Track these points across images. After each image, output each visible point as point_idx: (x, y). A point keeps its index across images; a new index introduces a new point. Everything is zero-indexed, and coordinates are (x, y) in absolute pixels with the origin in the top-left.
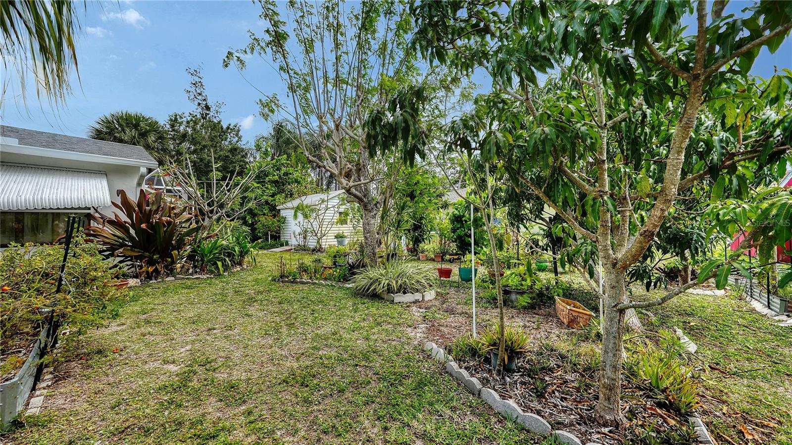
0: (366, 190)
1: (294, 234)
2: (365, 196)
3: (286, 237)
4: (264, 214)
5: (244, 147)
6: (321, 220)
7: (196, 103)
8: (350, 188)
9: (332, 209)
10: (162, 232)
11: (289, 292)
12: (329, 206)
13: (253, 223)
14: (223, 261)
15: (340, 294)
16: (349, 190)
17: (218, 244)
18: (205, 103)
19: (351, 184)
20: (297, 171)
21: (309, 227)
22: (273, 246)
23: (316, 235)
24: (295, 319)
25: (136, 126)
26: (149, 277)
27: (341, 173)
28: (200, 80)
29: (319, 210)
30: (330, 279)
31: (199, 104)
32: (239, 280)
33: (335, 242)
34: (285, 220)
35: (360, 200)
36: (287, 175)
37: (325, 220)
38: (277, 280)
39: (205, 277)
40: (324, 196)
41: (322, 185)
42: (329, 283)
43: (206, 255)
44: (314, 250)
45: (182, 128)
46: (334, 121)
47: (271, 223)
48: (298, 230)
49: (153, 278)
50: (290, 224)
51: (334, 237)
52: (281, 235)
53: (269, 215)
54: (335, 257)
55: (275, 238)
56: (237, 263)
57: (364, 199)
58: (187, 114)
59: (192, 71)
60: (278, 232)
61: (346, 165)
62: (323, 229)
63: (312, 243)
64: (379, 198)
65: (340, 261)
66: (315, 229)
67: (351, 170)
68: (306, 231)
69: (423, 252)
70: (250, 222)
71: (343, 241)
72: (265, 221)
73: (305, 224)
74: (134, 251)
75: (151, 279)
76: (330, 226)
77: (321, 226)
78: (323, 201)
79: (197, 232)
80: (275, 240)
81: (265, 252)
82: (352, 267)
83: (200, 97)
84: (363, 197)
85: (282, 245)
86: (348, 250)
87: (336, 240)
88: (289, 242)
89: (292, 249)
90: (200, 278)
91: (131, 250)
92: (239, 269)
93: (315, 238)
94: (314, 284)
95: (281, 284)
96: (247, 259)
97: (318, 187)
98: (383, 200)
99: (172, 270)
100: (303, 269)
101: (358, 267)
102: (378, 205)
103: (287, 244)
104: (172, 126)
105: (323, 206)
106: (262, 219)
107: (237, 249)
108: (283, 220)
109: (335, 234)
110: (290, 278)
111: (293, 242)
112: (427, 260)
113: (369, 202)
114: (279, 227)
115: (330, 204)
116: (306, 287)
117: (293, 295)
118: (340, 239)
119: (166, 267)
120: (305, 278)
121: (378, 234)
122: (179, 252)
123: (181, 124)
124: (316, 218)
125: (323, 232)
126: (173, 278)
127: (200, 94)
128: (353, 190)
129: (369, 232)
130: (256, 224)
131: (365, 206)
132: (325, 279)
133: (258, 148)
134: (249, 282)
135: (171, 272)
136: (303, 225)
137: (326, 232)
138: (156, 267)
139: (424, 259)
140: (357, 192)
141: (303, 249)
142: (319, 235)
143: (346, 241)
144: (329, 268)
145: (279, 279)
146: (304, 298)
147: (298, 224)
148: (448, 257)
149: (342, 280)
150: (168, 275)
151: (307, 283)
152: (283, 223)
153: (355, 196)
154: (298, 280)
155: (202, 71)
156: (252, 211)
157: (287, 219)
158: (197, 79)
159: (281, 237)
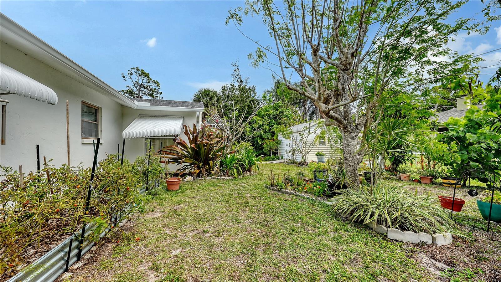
0: (346, 112)
1: (286, 151)
2: (344, 119)
3: (281, 153)
4: (268, 139)
5: (258, 99)
6: (304, 142)
7: (236, 80)
8: (329, 110)
9: (313, 134)
10: (203, 149)
11: (275, 201)
12: (311, 132)
13: (261, 144)
14: (237, 169)
15: (320, 211)
16: (329, 112)
17: (235, 157)
18: (240, 79)
19: (330, 106)
20: (288, 109)
21: (296, 147)
22: (273, 159)
23: (301, 153)
24: (274, 236)
25: (208, 95)
26: (199, 175)
27: (319, 98)
28: (237, 67)
29: (303, 135)
30: (311, 193)
31: (238, 81)
32: (245, 183)
33: (316, 159)
34: (281, 142)
35: (339, 122)
36: (282, 113)
37: (308, 142)
38: (268, 188)
39: (228, 179)
40: (307, 125)
41: (306, 118)
42: (309, 196)
43: (229, 165)
44: (300, 164)
45: (227, 93)
46: (312, 47)
47: (272, 144)
48: (289, 149)
49: (200, 177)
50: (284, 145)
51: (315, 155)
52: (279, 152)
53: (271, 139)
54: (315, 171)
55: (275, 154)
56: (248, 170)
57: (344, 122)
58: (229, 85)
59: (234, 64)
60: (277, 150)
61: (324, 91)
62: (306, 148)
63: (298, 159)
64: (361, 120)
65: (320, 176)
66: (300, 149)
67: (329, 96)
68: (294, 150)
69: (404, 172)
70: (260, 144)
71: (322, 158)
72: (268, 143)
73: (293, 145)
74: (190, 160)
75: (199, 177)
76: (312, 146)
77: (305, 146)
78: (306, 128)
79: (224, 149)
80: (275, 155)
81: (268, 162)
82: (331, 186)
83: (238, 77)
84: (342, 120)
85: (279, 159)
86: (327, 167)
87: (316, 157)
88: (284, 157)
89: (285, 162)
90: (224, 179)
91: (189, 160)
92: (248, 174)
93: (301, 155)
94: (297, 195)
95: (271, 192)
96: (253, 168)
97: (303, 120)
98: (364, 122)
99: (210, 173)
100: (289, 180)
101: (338, 187)
102: (359, 126)
103: (282, 158)
104: (223, 92)
105: (307, 132)
106: (267, 141)
107: (247, 161)
108: (279, 142)
109: (316, 153)
110: (278, 187)
111: (286, 157)
112: (410, 180)
113: (350, 124)
114: (277, 147)
115: (312, 130)
116: (289, 198)
117: (277, 205)
118: (320, 157)
119: (207, 171)
120: (290, 189)
121: (359, 155)
122: (213, 162)
123: (226, 91)
124: (301, 141)
125: (307, 151)
126: (210, 178)
127: (238, 75)
128: (332, 113)
129: (349, 153)
130: (263, 145)
131: (345, 129)
132: (306, 192)
133: (264, 97)
134: (251, 186)
135: (209, 174)
136: (292, 146)
137: (309, 151)
138: (201, 170)
139: (407, 179)
140: (336, 115)
141: (292, 162)
142: (303, 153)
143: (325, 159)
144: (311, 182)
145: (270, 187)
146: (285, 210)
147: (289, 145)
148: (439, 180)
149: (322, 195)
150: (208, 176)
151: (291, 194)
152: (280, 144)
153: (335, 119)
154: (284, 190)
155: (238, 63)
156: (262, 136)
157: (282, 142)
158: (236, 67)
159: (279, 154)
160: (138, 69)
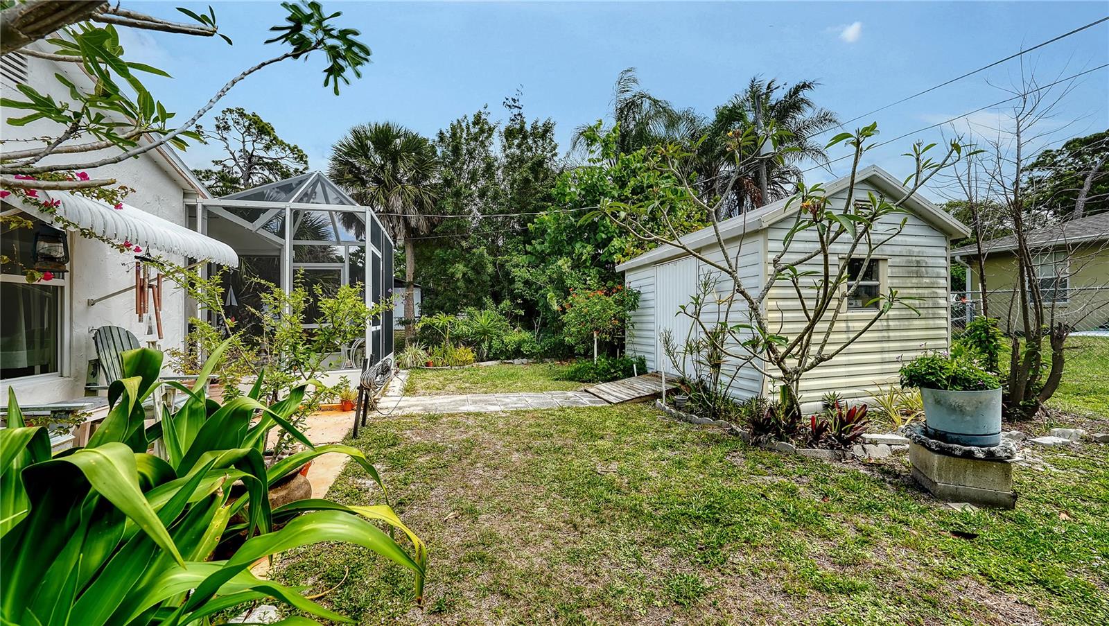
3: (639, 347)
4: (586, 289)
13: (559, 310)
22: (604, 375)
34: (636, 299)
47: (598, 307)
50: (651, 326)
52: (627, 342)
53: (596, 288)
55: (612, 349)
60: (620, 332)
70: (556, 308)
72: (585, 303)
85: (628, 373)
103: (644, 372)
106: (581, 298)
114: (623, 320)
130: (566, 312)
152: (633, 308)
155: (521, 98)
156: (563, 282)
157: (643, 297)
158: (516, 111)
159: (628, 347)
160: (242, 114)
